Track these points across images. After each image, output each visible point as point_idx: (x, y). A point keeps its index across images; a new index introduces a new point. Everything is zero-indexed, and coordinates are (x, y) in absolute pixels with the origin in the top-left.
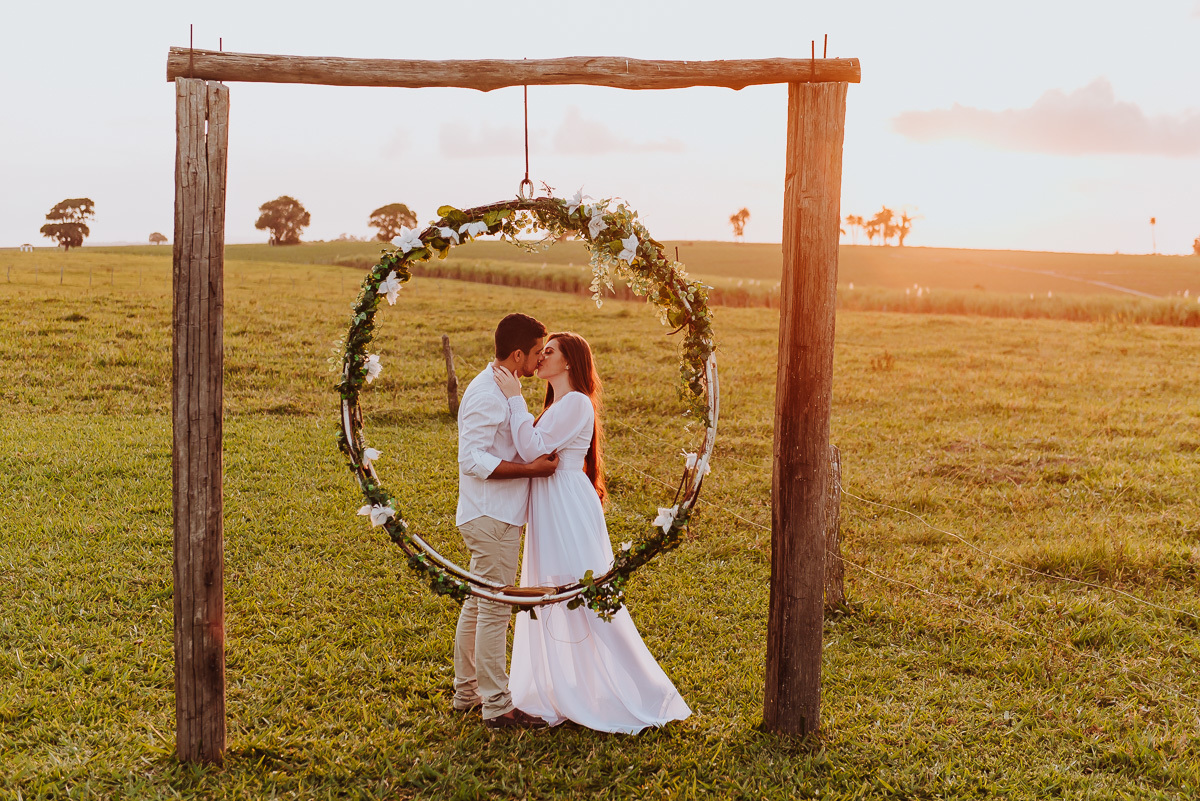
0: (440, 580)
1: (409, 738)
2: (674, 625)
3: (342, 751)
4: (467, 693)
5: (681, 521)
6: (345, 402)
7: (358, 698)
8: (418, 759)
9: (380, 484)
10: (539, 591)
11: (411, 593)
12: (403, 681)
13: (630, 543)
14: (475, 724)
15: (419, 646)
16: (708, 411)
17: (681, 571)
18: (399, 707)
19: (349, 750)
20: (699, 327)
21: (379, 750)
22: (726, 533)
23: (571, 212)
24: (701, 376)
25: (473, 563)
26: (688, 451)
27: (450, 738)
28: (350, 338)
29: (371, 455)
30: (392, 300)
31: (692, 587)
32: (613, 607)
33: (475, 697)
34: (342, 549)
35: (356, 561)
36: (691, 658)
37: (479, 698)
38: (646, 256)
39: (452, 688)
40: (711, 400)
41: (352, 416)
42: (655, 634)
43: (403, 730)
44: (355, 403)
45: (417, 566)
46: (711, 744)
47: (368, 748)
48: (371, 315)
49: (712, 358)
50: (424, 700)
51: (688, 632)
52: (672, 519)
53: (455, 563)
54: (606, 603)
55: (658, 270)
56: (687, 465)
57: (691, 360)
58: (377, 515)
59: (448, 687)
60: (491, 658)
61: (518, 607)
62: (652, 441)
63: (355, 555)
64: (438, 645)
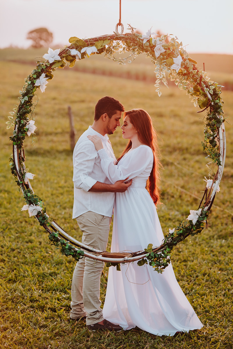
0: (67, 247)
1: (45, 334)
2: (195, 275)
3: (8, 340)
4: (78, 310)
5: (203, 218)
6: (15, 146)
7: (17, 310)
8: (50, 346)
9: (34, 193)
10: (122, 255)
11: (47, 253)
12: (42, 302)
13: (174, 229)
14: (82, 327)
15: (51, 283)
16: (219, 156)
17: (200, 245)
18: (40, 316)
19: (12, 339)
20: (216, 109)
21: (28, 340)
22: (226, 224)
23: (145, 42)
24: (216, 136)
25: (83, 238)
26: (208, 178)
27: (68, 334)
28: (19, 111)
29: (29, 176)
30: (43, 89)
31: (206, 255)
32: (163, 265)
33: (82, 313)
34: (9, 227)
35: (17, 233)
36: (204, 295)
37: (85, 313)
38: (186, 68)
39: (69, 307)
40: (222, 150)
41: (19, 154)
42: (184, 280)
43: (42, 329)
44: (21, 147)
45: (54, 239)
46: (214, 343)
47: (22, 338)
48: (31, 98)
49: (223, 126)
50: (54, 313)
51: (203, 280)
52: (198, 217)
53: (72, 236)
54: (159, 263)
55: (193, 76)
56: (207, 186)
57: (211, 127)
58: (32, 210)
59: (67, 306)
60: (91, 291)
61: (110, 264)
62: (185, 170)
63: (16, 230)
64: (62, 283)
